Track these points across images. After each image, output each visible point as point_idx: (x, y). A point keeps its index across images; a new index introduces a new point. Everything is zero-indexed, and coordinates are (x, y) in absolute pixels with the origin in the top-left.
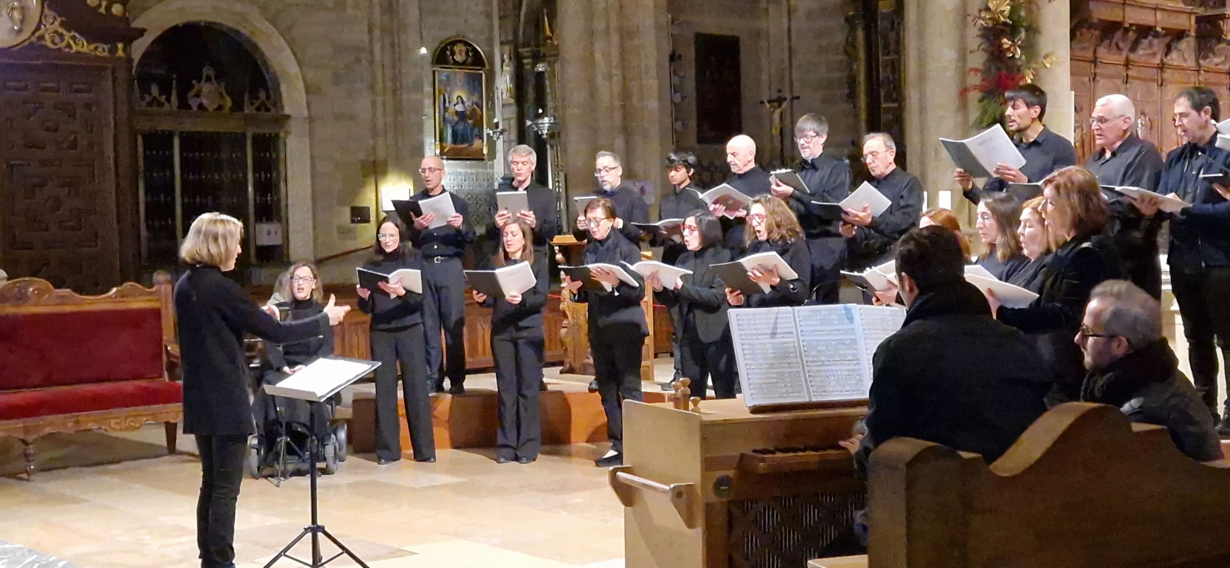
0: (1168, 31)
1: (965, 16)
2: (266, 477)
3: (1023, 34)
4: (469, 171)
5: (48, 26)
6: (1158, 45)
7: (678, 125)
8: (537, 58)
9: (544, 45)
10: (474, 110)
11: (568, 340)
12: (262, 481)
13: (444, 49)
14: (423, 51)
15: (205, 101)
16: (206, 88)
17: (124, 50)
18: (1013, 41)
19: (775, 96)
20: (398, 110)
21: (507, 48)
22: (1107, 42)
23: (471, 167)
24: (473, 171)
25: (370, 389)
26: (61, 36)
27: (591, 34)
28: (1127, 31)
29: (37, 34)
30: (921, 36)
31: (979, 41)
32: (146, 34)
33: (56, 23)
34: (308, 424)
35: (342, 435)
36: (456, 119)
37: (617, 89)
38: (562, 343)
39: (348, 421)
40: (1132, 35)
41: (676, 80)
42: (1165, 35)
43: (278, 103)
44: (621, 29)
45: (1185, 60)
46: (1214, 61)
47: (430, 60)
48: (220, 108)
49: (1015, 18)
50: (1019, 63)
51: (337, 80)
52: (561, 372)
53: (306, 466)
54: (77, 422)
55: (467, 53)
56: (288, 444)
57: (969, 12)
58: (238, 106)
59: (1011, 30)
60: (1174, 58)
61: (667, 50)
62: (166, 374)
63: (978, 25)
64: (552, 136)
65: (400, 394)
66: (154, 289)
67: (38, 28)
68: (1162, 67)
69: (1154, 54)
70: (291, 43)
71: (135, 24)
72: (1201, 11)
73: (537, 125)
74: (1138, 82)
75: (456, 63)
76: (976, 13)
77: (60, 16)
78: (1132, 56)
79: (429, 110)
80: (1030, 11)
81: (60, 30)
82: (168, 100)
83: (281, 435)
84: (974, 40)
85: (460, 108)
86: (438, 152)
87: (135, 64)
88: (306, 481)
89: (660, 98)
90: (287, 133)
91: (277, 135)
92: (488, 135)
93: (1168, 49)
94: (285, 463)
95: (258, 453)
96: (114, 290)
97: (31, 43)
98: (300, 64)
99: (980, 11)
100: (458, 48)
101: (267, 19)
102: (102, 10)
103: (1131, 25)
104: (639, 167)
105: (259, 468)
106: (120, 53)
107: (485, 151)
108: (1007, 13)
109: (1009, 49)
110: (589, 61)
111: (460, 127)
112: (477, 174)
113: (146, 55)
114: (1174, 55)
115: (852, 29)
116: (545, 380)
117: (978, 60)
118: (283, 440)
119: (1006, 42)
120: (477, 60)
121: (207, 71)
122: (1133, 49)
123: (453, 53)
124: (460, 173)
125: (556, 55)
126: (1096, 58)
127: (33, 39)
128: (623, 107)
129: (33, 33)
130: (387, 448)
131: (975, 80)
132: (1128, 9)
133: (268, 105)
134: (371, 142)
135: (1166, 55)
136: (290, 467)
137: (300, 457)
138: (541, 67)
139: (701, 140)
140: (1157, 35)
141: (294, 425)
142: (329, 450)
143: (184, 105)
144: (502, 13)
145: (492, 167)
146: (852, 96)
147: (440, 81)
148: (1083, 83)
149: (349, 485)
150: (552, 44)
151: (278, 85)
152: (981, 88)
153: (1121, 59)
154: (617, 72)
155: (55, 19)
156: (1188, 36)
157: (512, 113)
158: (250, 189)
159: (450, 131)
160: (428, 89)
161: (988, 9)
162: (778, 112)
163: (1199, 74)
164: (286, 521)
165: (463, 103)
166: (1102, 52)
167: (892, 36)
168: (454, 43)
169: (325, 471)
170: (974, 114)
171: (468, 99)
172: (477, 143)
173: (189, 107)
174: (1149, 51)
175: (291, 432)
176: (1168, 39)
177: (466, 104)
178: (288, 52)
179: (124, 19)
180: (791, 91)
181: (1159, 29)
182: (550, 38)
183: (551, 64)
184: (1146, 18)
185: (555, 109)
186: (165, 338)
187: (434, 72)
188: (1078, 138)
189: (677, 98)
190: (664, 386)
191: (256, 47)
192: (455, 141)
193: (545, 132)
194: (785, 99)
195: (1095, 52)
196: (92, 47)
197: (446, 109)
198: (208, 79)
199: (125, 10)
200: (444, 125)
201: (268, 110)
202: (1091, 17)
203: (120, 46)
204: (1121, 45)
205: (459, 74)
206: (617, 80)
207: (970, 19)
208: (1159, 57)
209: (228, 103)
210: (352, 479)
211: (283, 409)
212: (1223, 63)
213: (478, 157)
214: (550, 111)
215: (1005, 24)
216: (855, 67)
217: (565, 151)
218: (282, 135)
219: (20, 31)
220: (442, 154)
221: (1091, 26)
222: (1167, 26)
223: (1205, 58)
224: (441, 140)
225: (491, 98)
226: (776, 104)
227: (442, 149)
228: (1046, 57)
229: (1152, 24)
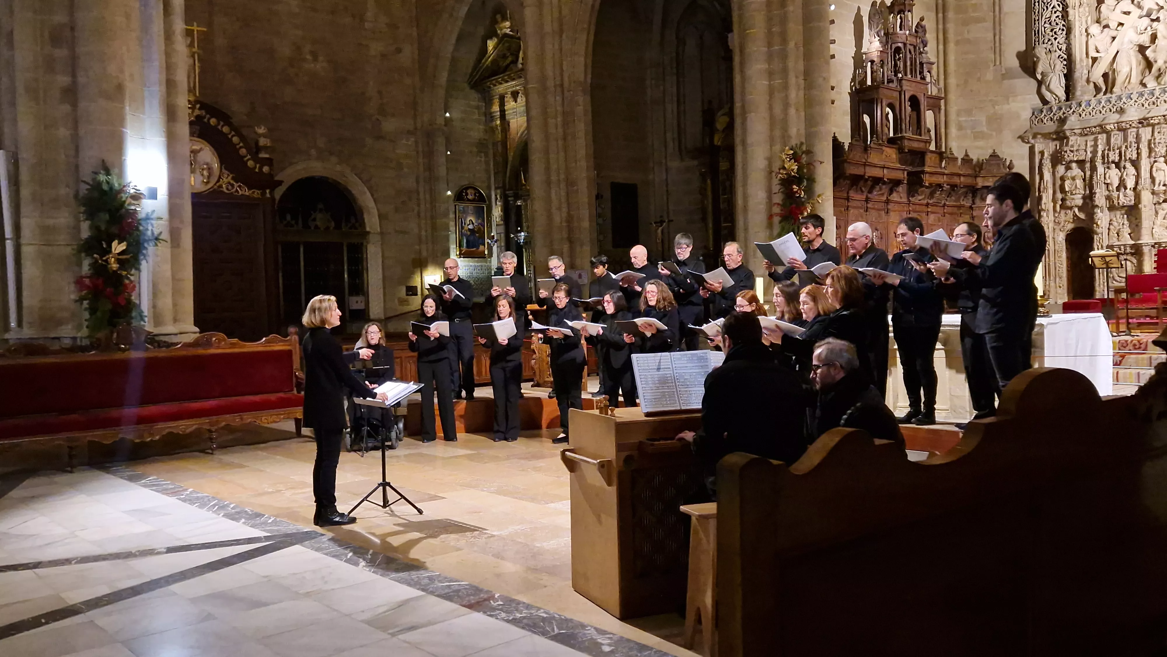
0: (891, 181)
1: (771, 172)
2: (355, 451)
3: (805, 183)
4: (476, 264)
5: (225, 179)
6: (885, 189)
7: (601, 237)
8: (517, 197)
9: (521, 189)
10: (479, 229)
11: (536, 367)
12: (353, 454)
13: (462, 192)
14: (449, 193)
15: (318, 223)
16: (319, 216)
17: (270, 193)
18: (799, 187)
19: (658, 220)
20: (434, 228)
21: (499, 191)
22: (855, 187)
23: (478, 262)
24: (479, 264)
25: (418, 397)
26: (233, 185)
27: (548, 183)
28: (867, 180)
29: (218, 184)
30: (745, 185)
31: (779, 187)
32: (283, 184)
33: (230, 178)
34: (380, 419)
35: (401, 425)
36: (469, 233)
37: (564, 215)
38: (533, 369)
39: (404, 417)
40: (869, 183)
41: (600, 210)
42: (889, 183)
43: (363, 224)
44: (567, 180)
45: (901, 198)
46: (918, 198)
47: (453, 197)
48: (327, 228)
49: (800, 173)
50: (803, 200)
51: (397, 210)
52: (532, 386)
53: (379, 444)
54: (242, 419)
55: (475, 195)
56: (368, 431)
57: (773, 169)
58: (338, 227)
59: (798, 180)
60: (895, 197)
61: (594, 193)
62: (295, 389)
63: (779, 177)
64: (525, 243)
65: (436, 400)
66: (288, 338)
67: (218, 181)
68: (887, 202)
69: (883, 194)
70: (370, 189)
71: (277, 178)
72: (910, 168)
73: (517, 237)
74: (874, 211)
75: (469, 200)
76: (778, 171)
77: (231, 173)
78: (869, 195)
79: (452, 228)
80: (809, 170)
81: (232, 182)
82: (297, 223)
83: (364, 426)
84: (776, 187)
85: (471, 227)
86: (458, 253)
87: (277, 202)
88: (379, 453)
89: (590, 221)
90: (368, 243)
91: (362, 244)
92: (488, 243)
93: (891, 192)
94: (367, 443)
95: (351, 437)
96: (264, 339)
97: (214, 190)
98: (375, 201)
99: (780, 169)
100: (469, 191)
101: (356, 175)
102: (257, 170)
103: (869, 177)
104: (578, 262)
105: (351, 445)
106: (268, 195)
107: (486, 253)
108: (795, 170)
109: (797, 192)
110: (548, 200)
111: (472, 238)
112: (482, 266)
113: (284, 196)
114: (895, 194)
115: (704, 181)
116: (522, 391)
117: (778, 199)
118: (366, 428)
119: (795, 188)
120: (480, 198)
121: (321, 206)
122: (870, 192)
123: (467, 194)
124: (471, 266)
125: (529, 195)
126: (848, 197)
127: (215, 187)
128: (568, 226)
129: (215, 184)
130: (427, 433)
131: (776, 210)
132: (867, 168)
133: (357, 225)
134: (417, 247)
135: (890, 195)
136: (370, 445)
137: (376, 439)
138: (519, 203)
139: (615, 245)
140: (884, 183)
141: (371, 420)
142: (393, 435)
143: (306, 226)
144: (496, 171)
145: (490, 262)
146: (704, 219)
147: (459, 211)
148: (841, 212)
149: (405, 456)
150: (526, 188)
151: (362, 214)
152: (781, 215)
153: (864, 197)
154: (564, 205)
155: (228, 175)
156: (903, 183)
157: (502, 229)
158: (346, 276)
159: (465, 241)
160: (452, 216)
161: (784, 168)
162: (660, 228)
163: (909, 206)
164: (367, 478)
165: (473, 223)
166: (852, 194)
167: (728, 184)
168: (467, 188)
169: (391, 447)
170: (776, 230)
171: (476, 222)
172: (481, 248)
173: (310, 228)
174: (880, 193)
175: (370, 424)
176: (891, 185)
177: (475, 224)
178: (368, 194)
179: (271, 175)
180: (668, 217)
181: (886, 180)
182: (525, 185)
183: (525, 201)
184: (877, 173)
185: (528, 227)
186: (294, 367)
187: (455, 206)
188: (838, 244)
189: (600, 221)
190: (593, 394)
191: (350, 192)
192: (468, 247)
193: (522, 241)
194: (665, 222)
195: (848, 193)
196: (251, 192)
197: (462, 228)
198: (321, 211)
199: (271, 169)
200: (462, 236)
201: (356, 228)
202: (845, 173)
203: (268, 191)
204: (863, 189)
205: (471, 207)
206: (565, 210)
207: (774, 174)
208: (885, 196)
209: (333, 224)
210: (408, 452)
211: (365, 410)
212: (924, 199)
213: (481, 256)
214: (525, 228)
215: (794, 176)
216: (706, 202)
217: (534, 252)
218: (365, 244)
219: (207, 183)
220: (460, 254)
221: (846, 178)
222: (890, 177)
223: (913, 196)
224: (460, 247)
225: (489, 221)
226: (659, 224)
227: (460, 251)
228: (819, 196)
229: (882, 176)
